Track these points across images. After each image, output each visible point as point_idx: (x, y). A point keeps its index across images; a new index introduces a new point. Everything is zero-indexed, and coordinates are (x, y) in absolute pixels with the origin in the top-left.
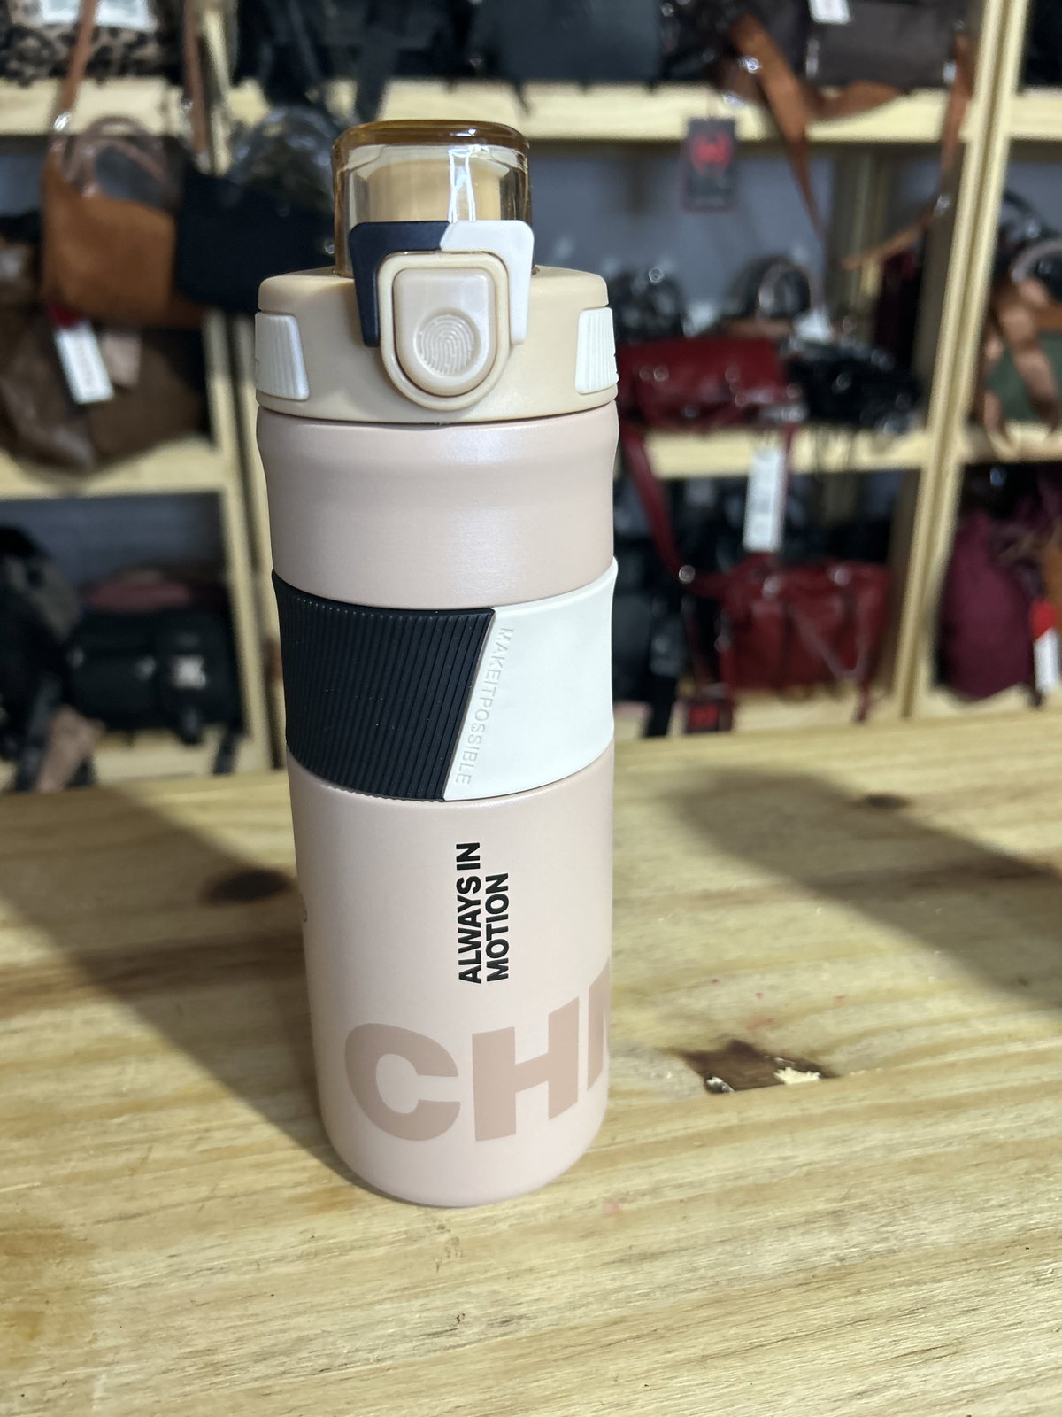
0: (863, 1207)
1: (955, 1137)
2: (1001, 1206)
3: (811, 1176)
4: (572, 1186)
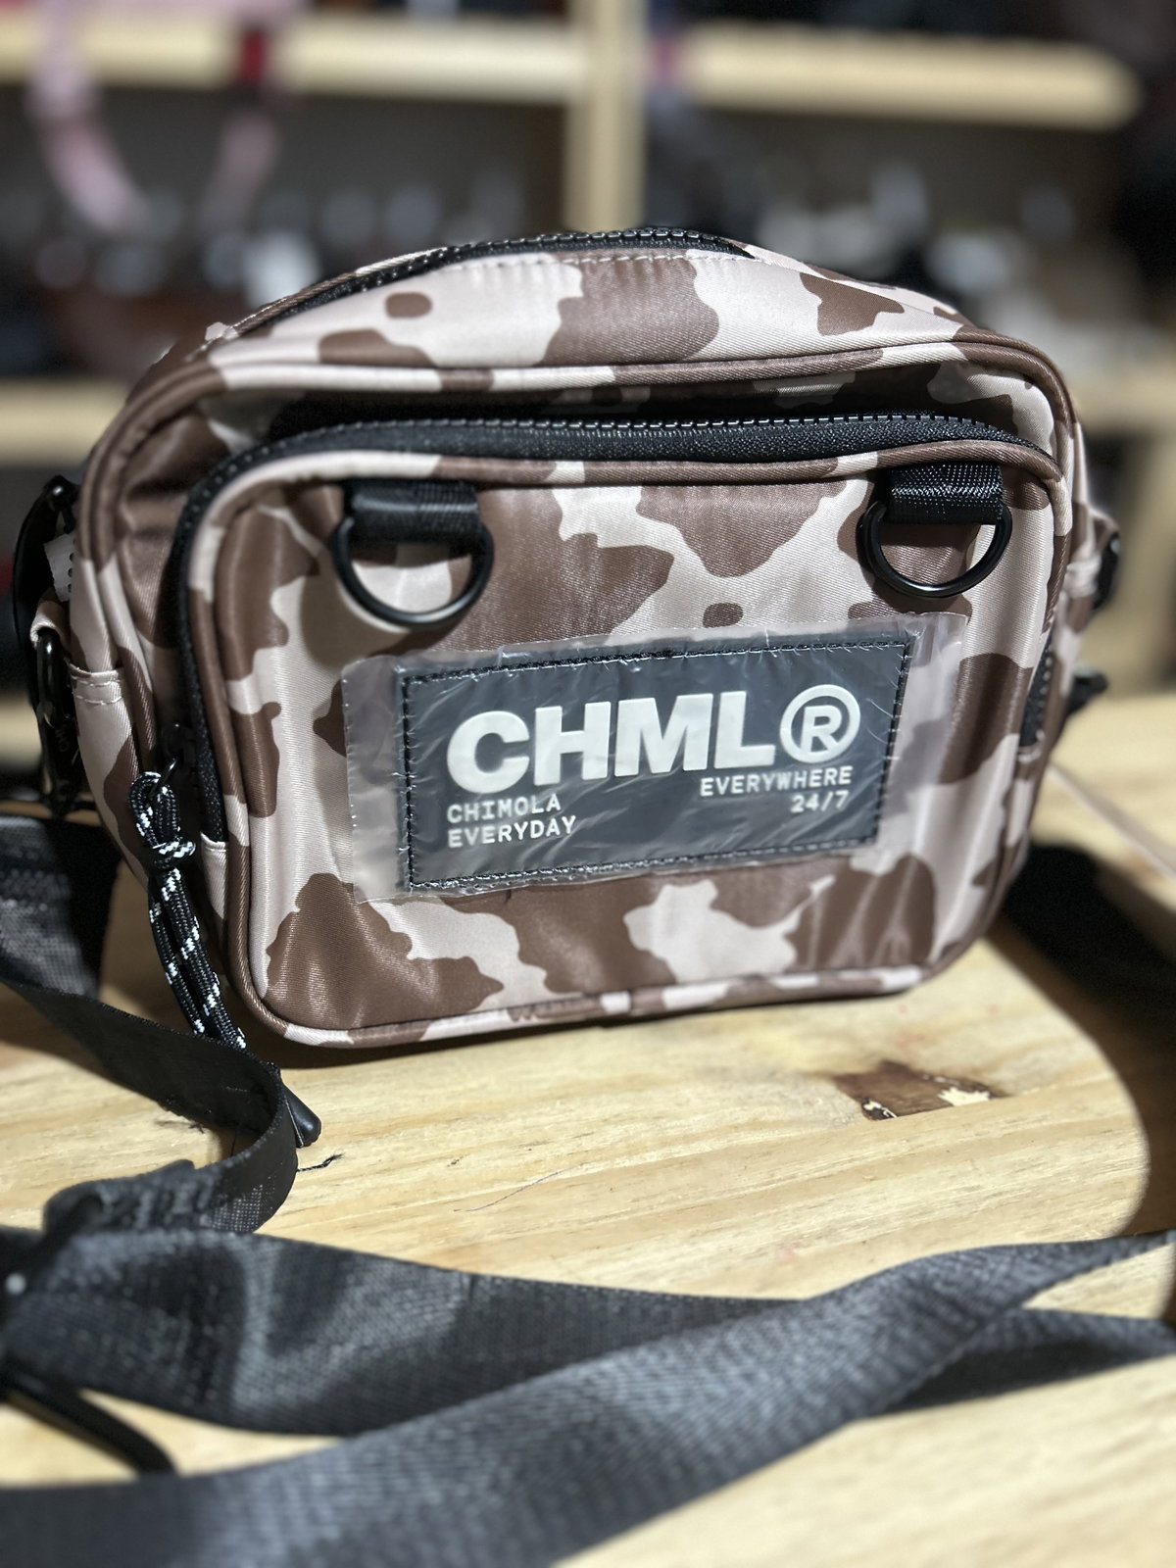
3: (1004, 1207)
4: (735, 1231)
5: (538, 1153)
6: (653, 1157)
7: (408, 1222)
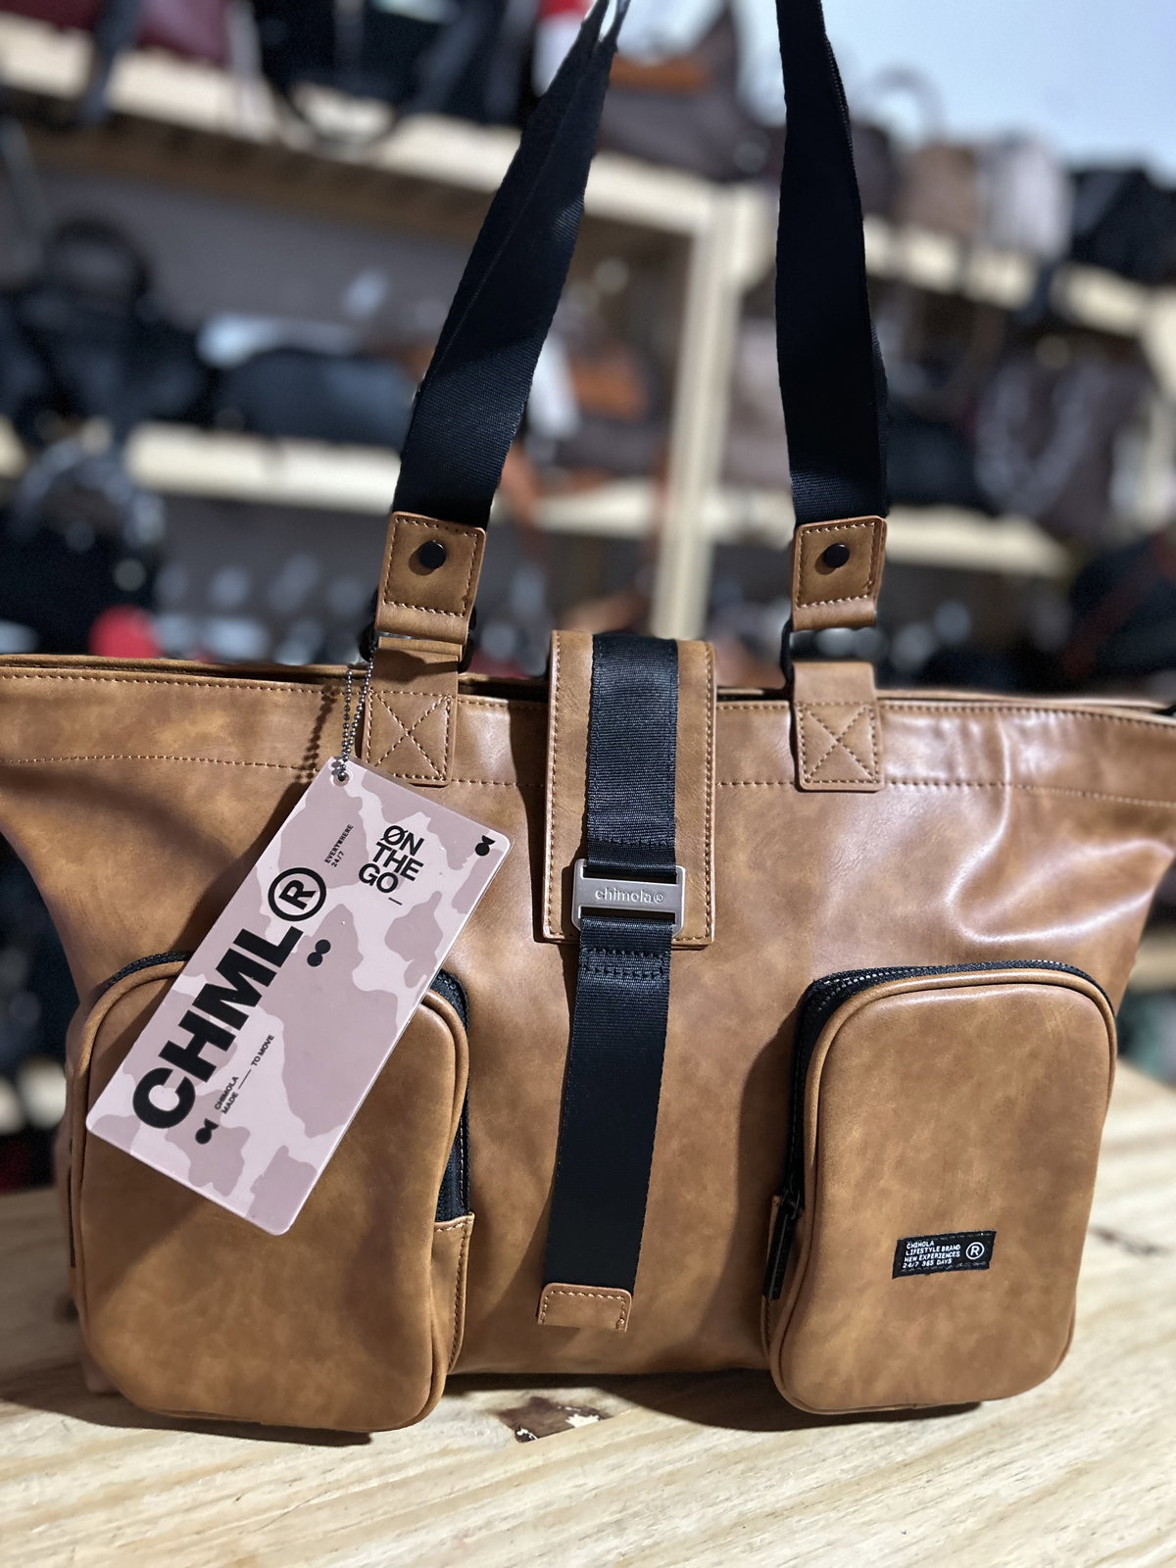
0: (636, 1515)
1: (693, 1453)
2: (727, 1500)
3: (599, 1496)
4: (426, 1530)
5: (297, 1486)
6: (374, 1483)
7: (207, 1545)
